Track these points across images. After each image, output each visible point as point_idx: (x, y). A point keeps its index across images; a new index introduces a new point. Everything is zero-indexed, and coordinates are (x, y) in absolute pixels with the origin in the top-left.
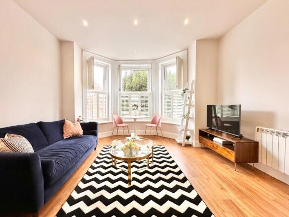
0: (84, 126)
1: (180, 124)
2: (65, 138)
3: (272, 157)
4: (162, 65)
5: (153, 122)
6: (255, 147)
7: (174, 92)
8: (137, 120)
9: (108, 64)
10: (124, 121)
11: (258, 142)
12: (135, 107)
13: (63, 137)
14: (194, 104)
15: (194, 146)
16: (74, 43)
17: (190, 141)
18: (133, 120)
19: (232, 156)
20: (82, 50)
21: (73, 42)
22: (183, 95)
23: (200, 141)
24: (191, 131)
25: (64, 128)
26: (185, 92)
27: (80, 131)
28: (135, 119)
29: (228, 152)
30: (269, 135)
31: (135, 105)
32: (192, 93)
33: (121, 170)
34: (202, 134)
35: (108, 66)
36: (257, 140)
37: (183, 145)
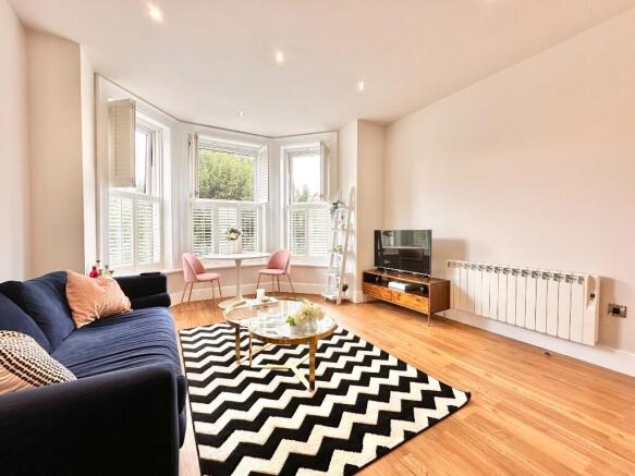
0: (127, 285)
1: (328, 265)
2: (80, 325)
3: (467, 297)
4: (285, 151)
5: (273, 264)
6: (446, 287)
7: (310, 206)
8: (244, 263)
9: (163, 126)
10: (206, 267)
11: (449, 282)
12: (233, 235)
13: (75, 325)
14: (354, 228)
15: (355, 301)
16: (81, 48)
17: (347, 294)
18: (233, 264)
19: (423, 305)
20: (95, 74)
21: (78, 45)
22: (333, 211)
23: (365, 291)
24: (350, 276)
25: (69, 297)
26: (336, 208)
27: (123, 301)
28: (238, 261)
29: (418, 300)
30: (463, 270)
31: (233, 231)
32: (351, 208)
33: (268, 371)
34: (368, 278)
35: (160, 130)
36: (447, 278)
37: (339, 302)
